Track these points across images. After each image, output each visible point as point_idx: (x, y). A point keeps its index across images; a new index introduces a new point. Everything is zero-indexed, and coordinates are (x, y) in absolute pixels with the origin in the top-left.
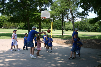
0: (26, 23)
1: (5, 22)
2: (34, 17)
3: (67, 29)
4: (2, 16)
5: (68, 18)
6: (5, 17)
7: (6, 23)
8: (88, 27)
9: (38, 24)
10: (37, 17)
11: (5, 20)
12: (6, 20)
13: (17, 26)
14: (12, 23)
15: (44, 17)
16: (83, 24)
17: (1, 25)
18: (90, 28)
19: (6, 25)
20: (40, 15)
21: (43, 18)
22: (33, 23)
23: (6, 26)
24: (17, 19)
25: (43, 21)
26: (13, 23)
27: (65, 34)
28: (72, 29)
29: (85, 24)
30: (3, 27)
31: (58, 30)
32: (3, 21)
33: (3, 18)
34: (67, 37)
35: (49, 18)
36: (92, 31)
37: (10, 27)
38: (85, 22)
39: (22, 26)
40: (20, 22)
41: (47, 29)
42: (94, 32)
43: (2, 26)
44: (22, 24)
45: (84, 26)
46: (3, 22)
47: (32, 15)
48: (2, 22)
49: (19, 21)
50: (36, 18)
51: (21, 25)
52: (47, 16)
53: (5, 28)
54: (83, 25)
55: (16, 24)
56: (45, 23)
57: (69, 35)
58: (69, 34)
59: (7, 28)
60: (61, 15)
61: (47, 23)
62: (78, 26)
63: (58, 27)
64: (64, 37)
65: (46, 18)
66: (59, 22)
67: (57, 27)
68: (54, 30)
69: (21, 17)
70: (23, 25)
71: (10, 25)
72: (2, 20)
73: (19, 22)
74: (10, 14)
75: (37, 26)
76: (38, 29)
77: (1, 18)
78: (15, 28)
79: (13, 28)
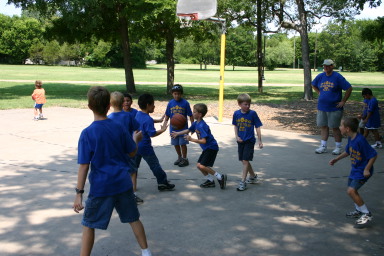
0: (114, 41)
1: (36, 39)
2: (146, 18)
3: (272, 62)
4: (23, 19)
6: (34, 20)
7: (42, 46)
8: (353, 55)
9: (164, 43)
10: (160, 15)
11: (37, 31)
12: (40, 31)
13: (83, 55)
14: (61, 44)
15: (191, 15)
16: (332, 41)
17: (24, 51)
18: (358, 56)
19: (41, 50)
20: (169, 8)
21: (188, 18)
23: (39, 54)
24: (78, 25)
25: (184, 33)
26: (65, 44)
27: (267, 82)
28: (289, 63)
29: (341, 41)
30: (29, 61)
31: (237, 68)
32: (31, 37)
33: (27, 24)
34: (278, 96)
35: (209, 19)
36: (365, 68)
37: (54, 59)
38: (340, 35)
39: (102, 56)
40: (93, 39)
41: (195, 63)
42: (372, 71)
43: (26, 56)
44: (102, 47)
45: (337, 48)
46: (30, 41)
47: (137, 8)
48: (26, 41)
49: (89, 35)
50: (154, 20)
51: (97, 50)
52: (204, 11)
53: (37, 62)
54: (333, 45)
55: (79, 47)
56: (190, 40)
57: (285, 88)
58: (281, 82)
59: (46, 64)
60: (254, 7)
61: (199, 39)
62: (313, 51)
63: (237, 55)
64: (266, 94)
66: (241, 38)
67: (233, 56)
69: (97, 20)
70: (105, 49)
71: (54, 51)
72: (24, 32)
73: (90, 41)
74: (49, 8)
75: (156, 52)
76: (165, 66)
77: (22, 25)
78: (73, 62)
79: (68, 62)
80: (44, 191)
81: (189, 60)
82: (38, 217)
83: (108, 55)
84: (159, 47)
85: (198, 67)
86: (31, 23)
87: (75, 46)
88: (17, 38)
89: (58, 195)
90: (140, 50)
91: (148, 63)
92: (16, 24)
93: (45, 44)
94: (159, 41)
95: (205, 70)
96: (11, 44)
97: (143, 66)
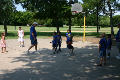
0: (53, 19)
1: (30, 19)
2: (63, 12)
3: (103, 25)
4: (26, 12)
5: (104, 12)
6: (29, 13)
9: (68, 19)
10: (67, 11)
11: (30, 16)
13: (44, 23)
14: (37, 20)
15: (75, 11)
17: (26, 22)
19: (31, 22)
20: (69, 9)
21: (74, 12)
22: (62, 19)
23: (31, 23)
24: (43, 14)
25: (74, 16)
26: (39, 20)
27: (101, 31)
28: (109, 25)
30: (28, 25)
31: (92, 27)
32: (28, 18)
33: (27, 14)
35: (81, 12)
39: (50, 23)
40: (47, 18)
41: (79, 25)
43: (27, 24)
44: (49, 21)
46: (28, 19)
47: (60, 9)
48: (27, 19)
50: (65, 12)
52: (79, 10)
53: (30, 25)
56: (76, 18)
58: (105, 31)
60: (96, 8)
61: (79, 18)
62: (117, 21)
63: (92, 23)
65: (78, 12)
66: (93, 17)
67: (91, 23)
68: (87, 27)
69: (48, 13)
70: (51, 21)
72: (26, 16)
73: (46, 19)
74: (35, 10)
75: (66, 22)
76: (69, 26)
77: (26, 14)
78: (41, 25)
79: (39, 25)
80: (35, 57)
81: (77, 24)
82: (34, 62)
83: (51, 23)
84: (67, 20)
85: (79, 26)
86: (28, 14)
87: (42, 20)
88: (24, 18)
89: (38, 58)
90: (61, 21)
91: (64, 25)
92: (24, 14)
93: (32, 20)
94: (67, 19)
95: (82, 27)
96: (23, 20)
97: (62, 26)
